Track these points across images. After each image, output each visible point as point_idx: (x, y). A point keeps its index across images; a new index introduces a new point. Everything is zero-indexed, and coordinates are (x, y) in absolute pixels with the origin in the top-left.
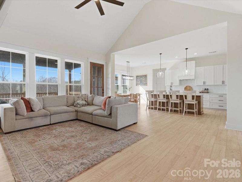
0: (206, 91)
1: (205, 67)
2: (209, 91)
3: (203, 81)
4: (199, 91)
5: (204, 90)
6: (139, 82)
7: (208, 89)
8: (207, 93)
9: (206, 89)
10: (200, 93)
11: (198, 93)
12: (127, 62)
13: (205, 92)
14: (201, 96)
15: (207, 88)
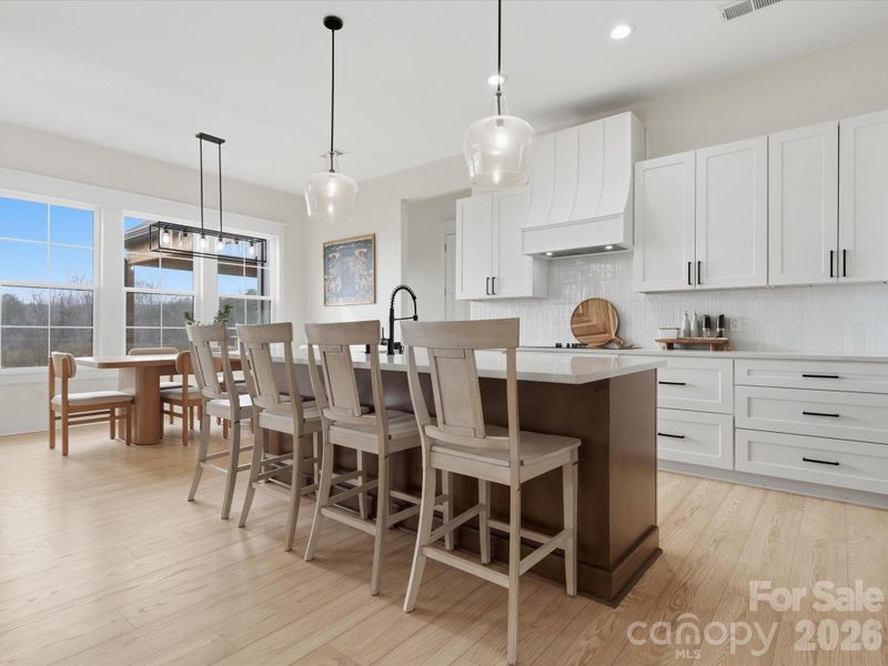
0: (707, 336)
1: (703, 153)
2: (736, 332)
3: (686, 256)
4: (662, 335)
5: (699, 325)
6: (339, 279)
7: (722, 317)
8: (718, 347)
9: (708, 319)
10: (670, 346)
11: (659, 348)
12: (202, 136)
13: (704, 346)
14: (612, 387)
15: (715, 314)
